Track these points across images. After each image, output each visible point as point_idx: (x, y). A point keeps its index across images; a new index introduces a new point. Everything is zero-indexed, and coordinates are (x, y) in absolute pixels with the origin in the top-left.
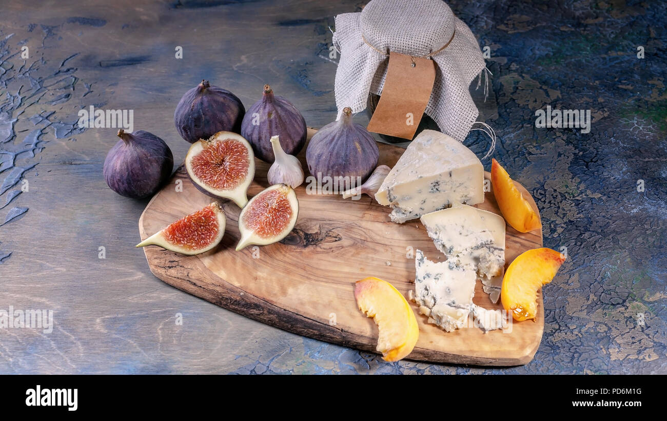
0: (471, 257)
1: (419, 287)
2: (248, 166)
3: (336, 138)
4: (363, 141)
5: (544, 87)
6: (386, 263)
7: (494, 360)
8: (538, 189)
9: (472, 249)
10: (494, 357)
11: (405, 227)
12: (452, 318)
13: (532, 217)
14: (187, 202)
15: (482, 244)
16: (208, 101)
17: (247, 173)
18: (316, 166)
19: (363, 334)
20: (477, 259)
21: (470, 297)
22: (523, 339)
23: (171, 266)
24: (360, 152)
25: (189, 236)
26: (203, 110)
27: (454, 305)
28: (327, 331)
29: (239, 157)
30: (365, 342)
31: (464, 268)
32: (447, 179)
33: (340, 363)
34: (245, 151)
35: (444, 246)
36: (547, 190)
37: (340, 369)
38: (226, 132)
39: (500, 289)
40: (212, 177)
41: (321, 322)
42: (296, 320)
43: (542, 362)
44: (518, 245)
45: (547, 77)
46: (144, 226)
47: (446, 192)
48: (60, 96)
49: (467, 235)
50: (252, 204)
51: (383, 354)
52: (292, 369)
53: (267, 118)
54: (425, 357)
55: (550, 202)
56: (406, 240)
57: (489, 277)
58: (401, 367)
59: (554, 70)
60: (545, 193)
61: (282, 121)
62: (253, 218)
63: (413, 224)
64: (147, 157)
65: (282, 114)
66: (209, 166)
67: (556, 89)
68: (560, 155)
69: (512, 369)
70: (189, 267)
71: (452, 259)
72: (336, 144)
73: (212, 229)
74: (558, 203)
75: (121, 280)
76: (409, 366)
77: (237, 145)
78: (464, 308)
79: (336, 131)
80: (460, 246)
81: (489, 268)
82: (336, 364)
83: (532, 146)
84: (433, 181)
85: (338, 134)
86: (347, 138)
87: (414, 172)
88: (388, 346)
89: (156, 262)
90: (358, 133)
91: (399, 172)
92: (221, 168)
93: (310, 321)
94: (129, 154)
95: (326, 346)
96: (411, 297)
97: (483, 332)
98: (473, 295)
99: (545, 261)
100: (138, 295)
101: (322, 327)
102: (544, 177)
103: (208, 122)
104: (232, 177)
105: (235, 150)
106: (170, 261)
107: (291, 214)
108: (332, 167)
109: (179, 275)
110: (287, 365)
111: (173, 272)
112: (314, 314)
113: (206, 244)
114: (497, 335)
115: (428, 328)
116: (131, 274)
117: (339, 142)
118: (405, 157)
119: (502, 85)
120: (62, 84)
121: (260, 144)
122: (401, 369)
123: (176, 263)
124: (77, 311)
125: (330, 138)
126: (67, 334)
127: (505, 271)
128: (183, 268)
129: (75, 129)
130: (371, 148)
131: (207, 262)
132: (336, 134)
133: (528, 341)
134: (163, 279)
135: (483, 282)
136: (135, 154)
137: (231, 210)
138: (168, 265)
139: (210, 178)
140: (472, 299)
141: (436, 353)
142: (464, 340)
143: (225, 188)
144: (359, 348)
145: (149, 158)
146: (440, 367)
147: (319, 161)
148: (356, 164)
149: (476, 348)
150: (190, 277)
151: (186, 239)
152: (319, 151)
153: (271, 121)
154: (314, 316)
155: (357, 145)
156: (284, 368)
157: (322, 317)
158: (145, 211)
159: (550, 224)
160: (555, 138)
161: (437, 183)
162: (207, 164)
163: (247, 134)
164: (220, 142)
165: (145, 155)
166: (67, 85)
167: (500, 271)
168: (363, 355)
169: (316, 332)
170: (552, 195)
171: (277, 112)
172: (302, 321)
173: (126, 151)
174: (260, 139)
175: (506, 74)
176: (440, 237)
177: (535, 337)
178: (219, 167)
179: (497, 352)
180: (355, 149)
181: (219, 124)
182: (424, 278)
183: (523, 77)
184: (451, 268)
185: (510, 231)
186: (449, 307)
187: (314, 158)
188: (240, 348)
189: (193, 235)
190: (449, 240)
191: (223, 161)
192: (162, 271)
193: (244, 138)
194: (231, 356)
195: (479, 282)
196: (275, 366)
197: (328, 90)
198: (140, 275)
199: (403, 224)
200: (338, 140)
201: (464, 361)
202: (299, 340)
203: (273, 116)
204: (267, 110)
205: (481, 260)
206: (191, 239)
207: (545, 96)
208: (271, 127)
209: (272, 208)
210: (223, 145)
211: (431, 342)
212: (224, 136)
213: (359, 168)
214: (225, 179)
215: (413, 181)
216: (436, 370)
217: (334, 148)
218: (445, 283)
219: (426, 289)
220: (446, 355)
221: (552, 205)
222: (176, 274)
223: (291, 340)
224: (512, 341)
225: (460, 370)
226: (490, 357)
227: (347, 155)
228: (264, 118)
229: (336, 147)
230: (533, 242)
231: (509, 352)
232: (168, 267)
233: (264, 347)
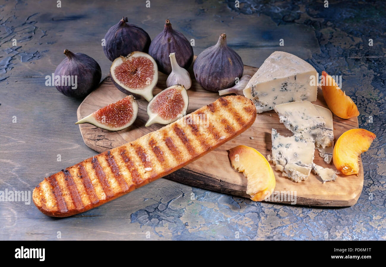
0: (310, 134)
1: (275, 153)
2: (153, 74)
3: (215, 55)
4: (234, 57)
5: (351, 36)
6: (250, 138)
7: (330, 202)
8: (352, 96)
9: (310, 128)
10: (330, 199)
11: (262, 116)
12: (300, 173)
13: (353, 107)
14: (110, 99)
15: (317, 125)
16: (126, 32)
17: (153, 78)
18: (201, 74)
19: (235, 183)
20: (314, 136)
21: (312, 159)
23: (99, 139)
24: (232, 65)
25: (112, 118)
26: (123, 38)
27: (301, 164)
28: (210, 182)
29: (147, 68)
30: (237, 189)
31: (306, 141)
32: (293, 81)
33: (218, 204)
34: (151, 64)
35: (291, 126)
36: (357, 96)
37: (219, 208)
38: (138, 52)
39: (332, 154)
40: (129, 80)
41: (205, 175)
42: (188, 174)
43: (363, 205)
44: (342, 128)
45: (351, 30)
46: (80, 113)
47: (291, 91)
48: (25, 37)
49: (307, 119)
50: (156, 98)
51: (251, 196)
52: (184, 207)
53: (167, 42)
55: (360, 104)
56: (264, 124)
57: (324, 147)
58: (262, 207)
59: (356, 26)
60: (356, 98)
61: (177, 44)
62: (157, 107)
63: (268, 114)
64: (84, 68)
65: (178, 40)
66: (127, 74)
67: (359, 37)
68: (364, 76)
69: (342, 209)
70: (112, 139)
71: (298, 135)
72: (215, 58)
73: (129, 113)
74: (366, 105)
75: (63, 149)
76: (268, 206)
77: (146, 61)
78: (308, 167)
79: (215, 50)
80: (303, 126)
81: (323, 141)
82: (216, 205)
83: (345, 70)
84: (283, 82)
85: (216, 52)
86: (222, 55)
87: (270, 76)
88: (255, 191)
89: (89, 136)
90: (230, 52)
91: (259, 76)
92: (135, 75)
93: (197, 174)
94: (71, 65)
95: (208, 193)
96: (269, 159)
97: (321, 183)
98: (313, 158)
100: (75, 159)
101: (206, 178)
102: (355, 89)
103: (126, 46)
104: (142, 81)
105: (145, 64)
106: (98, 136)
107: (183, 104)
108: (212, 74)
109: (105, 145)
110: (181, 205)
111: (100, 143)
112: (201, 170)
113: (124, 124)
114: (332, 185)
115: (282, 180)
116: (71, 146)
117: (217, 58)
118: (264, 67)
119: (322, 34)
120: (27, 30)
121: (162, 61)
122: (263, 209)
123: (103, 137)
124: (32, 168)
125: (210, 55)
126: (25, 183)
127: (335, 143)
128: (108, 140)
129: (35, 57)
130: (239, 63)
131: (124, 136)
133: (354, 189)
134: (93, 149)
135: (320, 150)
136: (76, 66)
137: (141, 104)
138: (97, 139)
139: (127, 81)
140: (312, 160)
142: (308, 188)
143: (138, 88)
144: (232, 193)
145: (85, 68)
146: (290, 207)
147: (203, 70)
148: (229, 72)
149: (317, 193)
150: (113, 146)
151: (110, 120)
152: (203, 63)
153: (170, 45)
154: (201, 171)
155: (230, 59)
156: (179, 207)
157: (206, 172)
158: (81, 104)
159: (361, 117)
160: (360, 66)
161: (286, 84)
162: (125, 72)
163: (153, 54)
164: (134, 58)
165: (83, 66)
166: (30, 31)
167: (331, 143)
168: (235, 199)
169: (202, 182)
170: (361, 100)
171: (174, 38)
173: (69, 64)
174: (162, 57)
175: (324, 28)
176: (288, 119)
177: (359, 186)
178: (134, 74)
179: (332, 196)
180: (228, 62)
181: (133, 47)
182: (278, 147)
183: (336, 30)
184: (297, 140)
185: (336, 119)
186: (297, 165)
187: (200, 68)
188: (147, 193)
189: (115, 117)
190: (295, 122)
191: (136, 70)
192: (93, 143)
193: (151, 56)
194: (141, 198)
195: (317, 150)
196: (172, 206)
198: (76, 146)
199: (261, 114)
200: (217, 56)
201: (308, 203)
202: (189, 188)
203: (171, 41)
204: (167, 37)
205: (317, 135)
206: (113, 120)
207: (352, 41)
208: (169, 48)
209: (171, 99)
210: (136, 60)
211: (285, 189)
212: (137, 55)
213: (230, 76)
214: (137, 82)
215: (270, 81)
216: (288, 209)
217: (213, 61)
218: (293, 150)
219: (280, 154)
221: (361, 106)
222: (103, 144)
223: (184, 189)
224: (343, 189)
225: (305, 210)
226: (327, 200)
227: (222, 66)
228: (165, 42)
229: (215, 60)
230: (352, 126)
231: (341, 196)
232: (97, 140)
233: (165, 192)
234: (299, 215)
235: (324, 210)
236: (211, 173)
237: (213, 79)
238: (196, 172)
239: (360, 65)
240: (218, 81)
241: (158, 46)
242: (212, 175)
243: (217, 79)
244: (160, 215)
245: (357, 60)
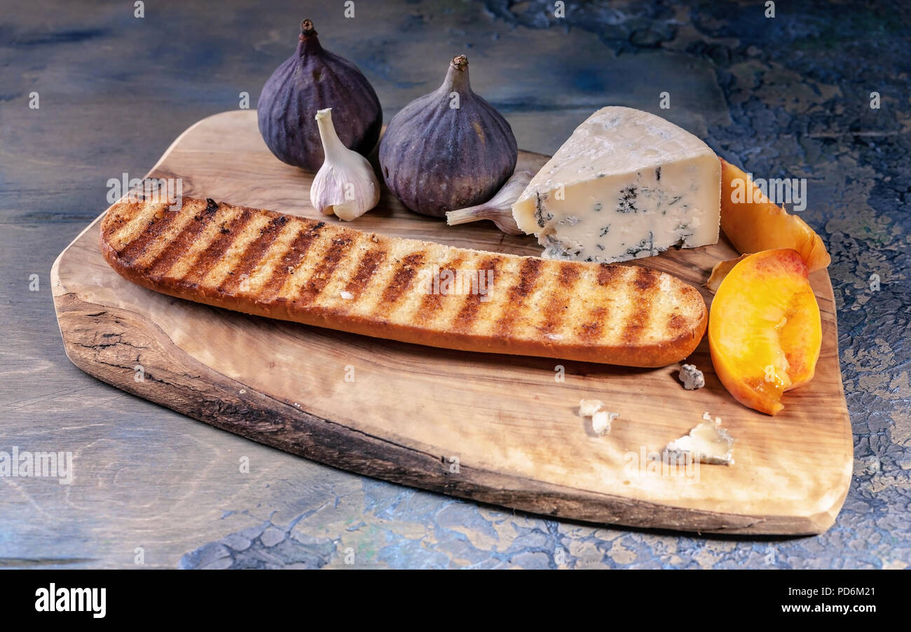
3: (437, 114)
4: (488, 121)
5: (810, 81)
7: (757, 521)
10: (757, 512)
18: (398, 166)
19: (485, 467)
22: (816, 479)
23: (105, 343)
24: (483, 141)
28: (414, 463)
32: (651, 183)
33: (437, 526)
36: (831, 234)
37: (437, 538)
41: (400, 443)
42: (351, 442)
43: (854, 530)
45: (812, 66)
46: (60, 274)
47: (648, 213)
52: (337, 538)
53: (311, 81)
54: (614, 514)
55: (839, 254)
58: (562, 536)
59: (823, 57)
60: (828, 239)
61: (342, 85)
65: (340, 73)
67: (832, 83)
68: (849, 181)
69: (794, 543)
70: (141, 345)
72: (437, 123)
74: (854, 255)
75: (6, 373)
76: (579, 533)
79: (436, 103)
82: (430, 530)
83: (796, 167)
85: (440, 107)
86: (458, 113)
87: (588, 167)
89: (78, 337)
90: (479, 108)
91: (557, 169)
93: (377, 442)
95: (408, 495)
100: (37, 399)
101: (401, 453)
102: (825, 215)
106: (104, 336)
108: (429, 166)
109: (121, 361)
110: (327, 531)
111: (109, 355)
112: (389, 430)
116: (29, 364)
117: (443, 121)
118: (571, 145)
119: (733, 78)
122: (564, 541)
123: (117, 339)
125: (425, 114)
128: (129, 347)
130: (503, 137)
132: (437, 106)
133: (826, 482)
134: (89, 371)
138: (100, 343)
141: (637, 504)
144: (477, 497)
146: (643, 536)
147: (403, 156)
148: (474, 163)
149: (719, 495)
152: (403, 137)
153: (320, 87)
154: (387, 433)
155: (478, 127)
156: (322, 537)
157: (402, 434)
159: (843, 289)
160: (837, 156)
161: (632, 191)
168: (483, 512)
169: (390, 465)
170: (842, 242)
171: (329, 69)
172: (361, 444)
174: (301, 122)
177: (841, 475)
179: (764, 502)
180: (473, 133)
187: (395, 150)
188: (234, 497)
192: (88, 355)
194: (214, 511)
196: (302, 532)
198: (44, 365)
200: (439, 118)
201: (696, 523)
202: (354, 484)
203: (323, 78)
204: (310, 67)
207: (814, 94)
211: (627, 483)
213: (479, 172)
215: (586, 182)
216: (636, 542)
217: (432, 131)
220: (657, 508)
221: (843, 258)
222: (115, 359)
223: (340, 484)
224: (794, 482)
225: (685, 543)
226: (750, 514)
227: (457, 144)
228: (307, 83)
229: (437, 129)
231: (790, 504)
232: (101, 346)
233: (283, 495)
234: (670, 558)
235: (741, 545)
236: (416, 438)
237: (432, 178)
238: (375, 434)
239: (837, 153)
240: (444, 186)
242: (417, 443)
243: (441, 180)
244: (264, 559)
245: (828, 141)
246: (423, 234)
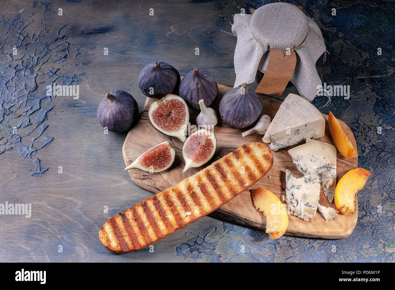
0: (318, 173)
1: (288, 193)
2: (185, 116)
4: (254, 102)
5: (359, 50)
6: (268, 177)
7: (330, 237)
8: (355, 123)
9: (318, 169)
10: (331, 235)
11: (278, 153)
12: (308, 213)
13: (353, 151)
14: (149, 136)
15: (323, 166)
16: (159, 75)
17: (185, 120)
18: (226, 117)
19: (257, 222)
20: (320, 175)
21: (317, 200)
22: (347, 224)
23: (144, 178)
24: (252, 109)
25: (154, 163)
26: (156, 81)
27: (308, 205)
28: (237, 220)
29: (180, 111)
30: (258, 226)
31: (314, 182)
32: (304, 128)
33: (244, 236)
34: (183, 106)
35: (302, 169)
36: (360, 124)
37: (244, 240)
38: (171, 95)
39: (334, 193)
40: (165, 124)
41: (233, 214)
43: (356, 235)
44: (344, 165)
45: (360, 42)
46: (126, 153)
47: (303, 134)
48: (61, 57)
49: (315, 161)
50: (189, 140)
51: (270, 235)
52: (217, 241)
53: (196, 87)
54: (292, 234)
55: (361, 132)
56: (280, 162)
57: (328, 187)
59: (365, 37)
60: (359, 126)
61: (205, 89)
62: (190, 150)
63: (283, 151)
64: (124, 110)
65: (205, 84)
66: (162, 117)
67: (366, 51)
68: (368, 99)
70: (155, 179)
71: (307, 176)
72: (238, 105)
73: (168, 158)
74: (366, 133)
75: (115, 185)
76: (282, 238)
77: (178, 103)
78: (314, 207)
80: (311, 168)
81: (328, 181)
82: (242, 237)
84: (296, 129)
86: (244, 101)
87: (285, 124)
88: (272, 230)
89: (135, 175)
91: (276, 124)
92: (170, 118)
93: (227, 214)
94: (114, 108)
95: (236, 227)
96: (284, 199)
97: (324, 221)
98: (319, 199)
99: (359, 176)
100: (126, 195)
101: (233, 217)
102: (359, 115)
103: (160, 87)
104: (177, 123)
105: (177, 106)
106: (143, 176)
107: (212, 147)
108: (236, 118)
109: (150, 184)
110: (214, 238)
111: (145, 182)
113: (164, 166)
114: (333, 222)
115: (294, 218)
116: (119, 182)
117: (240, 104)
118: (280, 114)
120: (61, 48)
121: (191, 102)
123: (147, 177)
124: (92, 205)
125: (234, 100)
126: (89, 220)
127: (337, 183)
128: (151, 180)
129: (74, 81)
130: (258, 105)
131: (165, 176)
132: (238, 98)
133: (349, 226)
134: (139, 186)
135: (324, 189)
136: (118, 109)
137: (176, 142)
139: (164, 124)
140: (318, 201)
141: (298, 233)
142: (314, 225)
143: (173, 131)
144: (255, 228)
145: (126, 110)
146: (300, 239)
147: (228, 115)
148: (250, 116)
149: (320, 231)
150: (156, 185)
151: (153, 164)
152: (228, 109)
153: (198, 89)
154: (229, 211)
155: (251, 105)
156: (213, 241)
158: (125, 142)
159: (362, 147)
160: (365, 88)
161: (298, 130)
162: (161, 116)
163: (184, 95)
164: (168, 101)
165: (123, 109)
166: (64, 49)
167: (334, 182)
168: (257, 232)
169: (230, 220)
170: (363, 127)
172: (223, 214)
173: (112, 107)
174: (191, 99)
175: (335, 41)
176: (300, 163)
177: (354, 223)
178: (168, 117)
179: (332, 232)
180: (250, 107)
181: (166, 88)
182: (291, 188)
183: (346, 43)
184: (306, 182)
185: (340, 156)
186: (306, 206)
187: (225, 112)
188: (188, 228)
189: (157, 162)
190: (305, 165)
191: (170, 113)
192: (139, 181)
193: (182, 97)
194: (183, 233)
195: (322, 189)
196: (208, 239)
197: (226, 52)
198: (125, 182)
199: (277, 151)
200: (239, 102)
201: (314, 237)
202: (220, 223)
203: (199, 86)
204: (196, 82)
205: (323, 176)
206: (155, 164)
207: (360, 57)
208: (198, 92)
209: (202, 145)
210: (170, 103)
211: (296, 227)
212: (170, 97)
213: (252, 119)
214: (172, 125)
216: (298, 241)
217: (237, 108)
218: (303, 191)
219: (292, 195)
220: (304, 234)
221: (363, 134)
222: (147, 183)
223: (216, 223)
224: (341, 226)
225: (311, 241)
226: (328, 235)
227: (245, 112)
228: (194, 87)
229: (238, 107)
230: (352, 163)
231: (339, 232)
232: (143, 179)
233: (201, 227)
234: (307, 245)
235: (326, 241)
236: (238, 213)
237: (237, 122)
238: (226, 211)
239: (364, 86)
240: (241, 124)
241: (188, 89)
242: (238, 214)
243: (240, 123)
244: (199, 248)
245: (362, 80)
246: (234, 134)
